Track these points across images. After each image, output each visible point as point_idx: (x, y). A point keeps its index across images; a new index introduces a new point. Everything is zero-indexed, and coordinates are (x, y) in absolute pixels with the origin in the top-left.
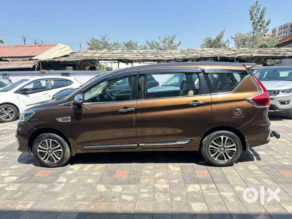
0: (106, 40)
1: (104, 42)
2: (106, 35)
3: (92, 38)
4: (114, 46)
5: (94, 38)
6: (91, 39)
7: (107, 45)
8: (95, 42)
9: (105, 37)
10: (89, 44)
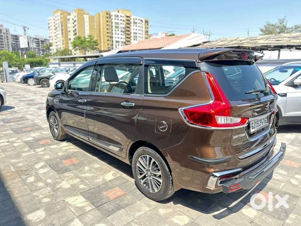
0: (284, 24)
1: (282, 26)
2: (286, 17)
3: (267, 22)
4: (295, 30)
5: (269, 22)
6: (265, 24)
7: (285, 29)
8: (270, 27)
9: (284, 20)
10: (262, 30)
